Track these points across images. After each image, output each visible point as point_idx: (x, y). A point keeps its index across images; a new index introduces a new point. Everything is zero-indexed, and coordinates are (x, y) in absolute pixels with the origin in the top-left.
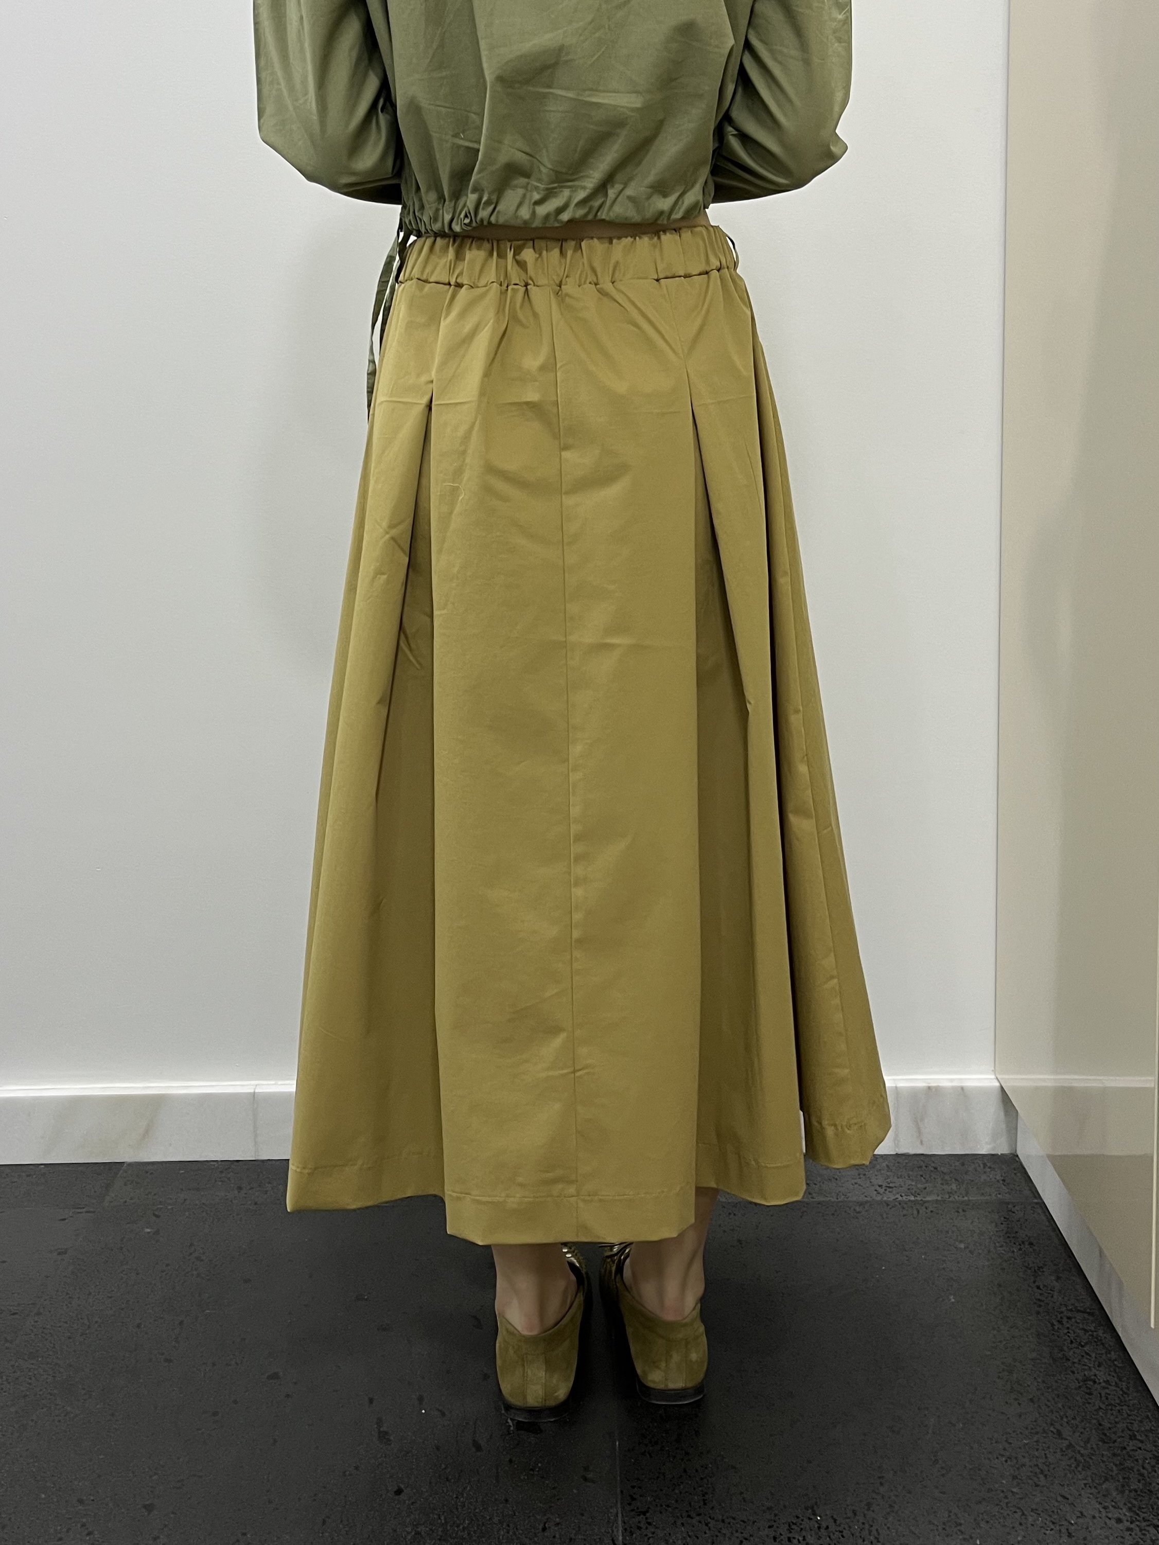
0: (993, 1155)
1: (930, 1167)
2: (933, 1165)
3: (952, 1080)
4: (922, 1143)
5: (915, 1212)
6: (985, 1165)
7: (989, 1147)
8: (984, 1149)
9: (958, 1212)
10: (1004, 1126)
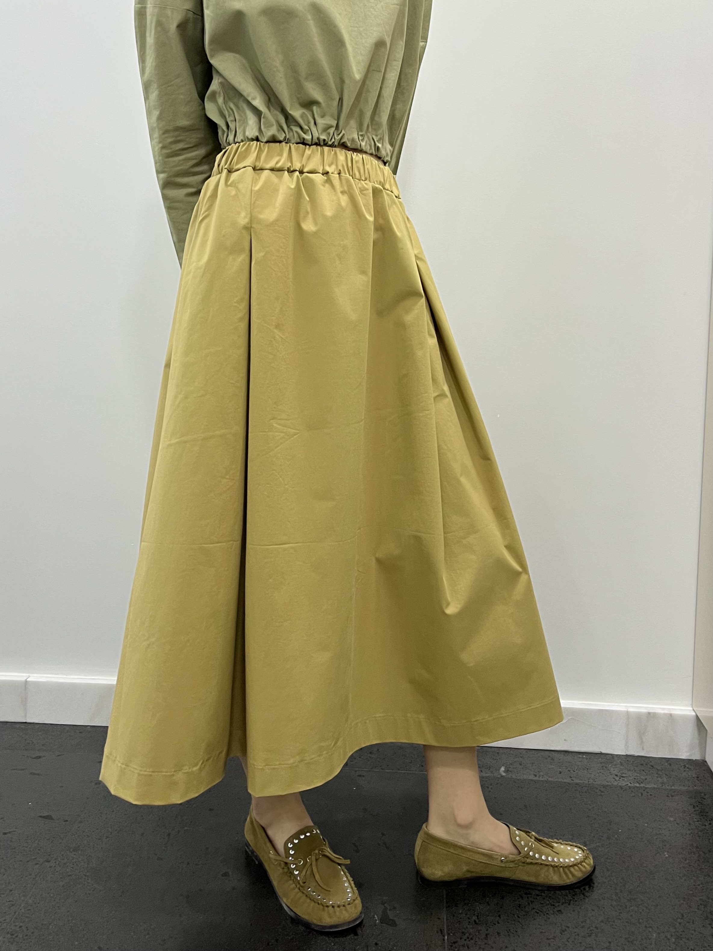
0: (690, 760)
1: (649, 765)
2: (651, 764)
3: (664, 709)
4: (643, 749)
5: (640, 795)
6: (685, 766)
7: (688, 754)
8: (684, 755)
9: (668, 796)
10: (697, 741)
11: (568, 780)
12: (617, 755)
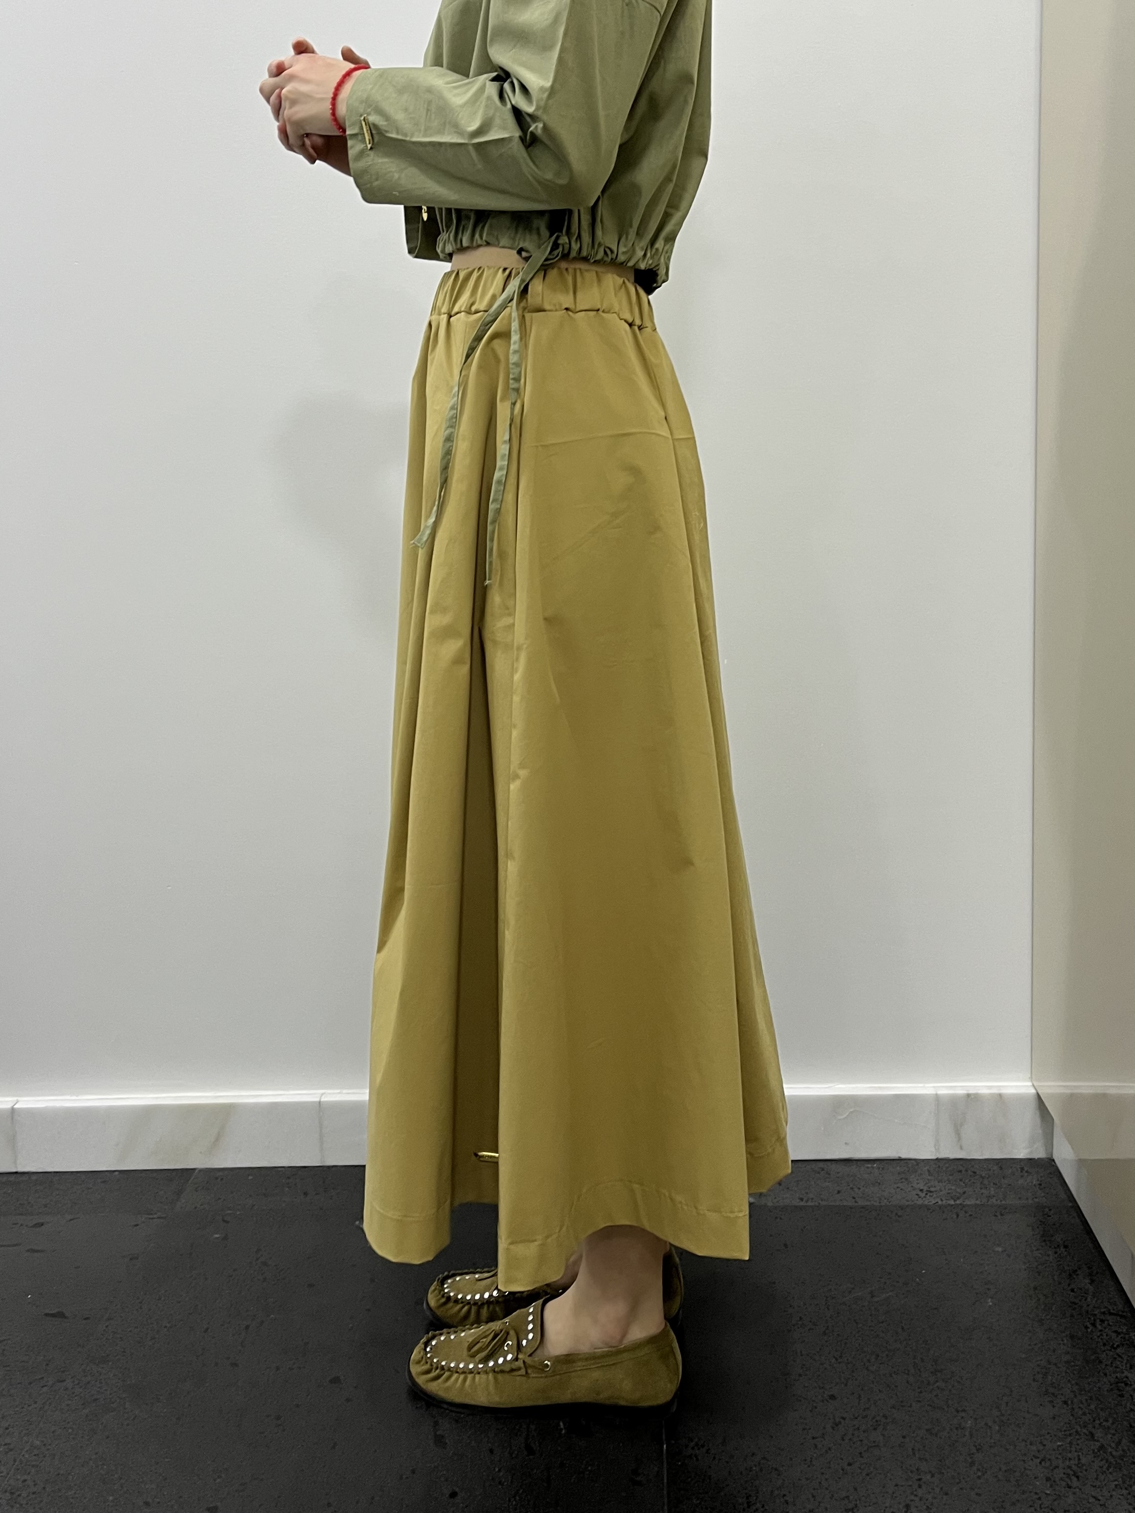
0: (1031, 1159)
1: (969, 1172)
2: (973, 1170)
3: (990, 1087)
4: (961, 1148)
5: (955, 1217)
6: (1022, 1169)
7: (1027, 1151)
8: (1021, 1153)
9: (996, 1216)
10: (1040, 1131)
11: (850, 1203)
12: (923, 1160)
